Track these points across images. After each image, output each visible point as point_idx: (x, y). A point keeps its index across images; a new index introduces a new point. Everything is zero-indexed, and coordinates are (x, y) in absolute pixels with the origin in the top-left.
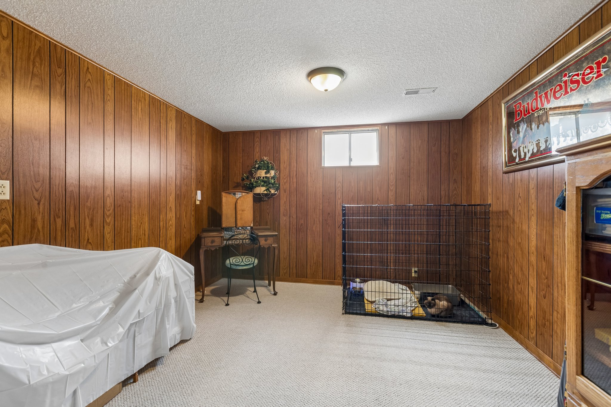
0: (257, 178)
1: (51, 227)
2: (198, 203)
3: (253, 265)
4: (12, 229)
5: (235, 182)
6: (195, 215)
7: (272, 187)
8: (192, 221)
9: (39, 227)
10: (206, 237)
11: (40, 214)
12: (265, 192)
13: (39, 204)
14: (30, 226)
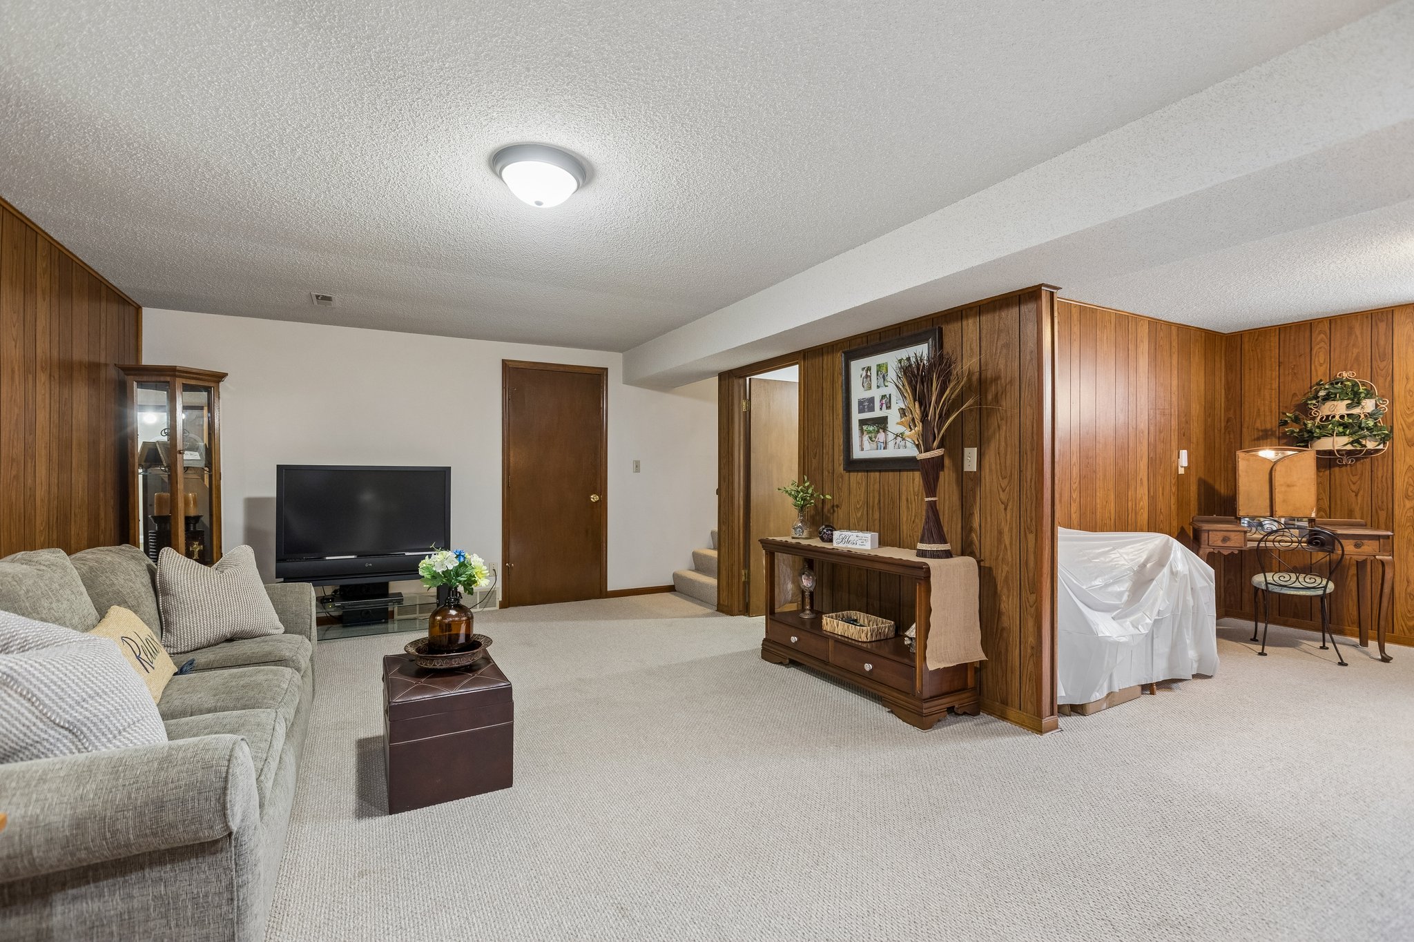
0: (1323, 417)
2: (1181, 471)
3: (1325, 591)
5: (1257, 429)
6: (1176, 493)
7: (1370, 436)
8: (1172, 504)
10: (1212, 530)
12: (1349, 447)
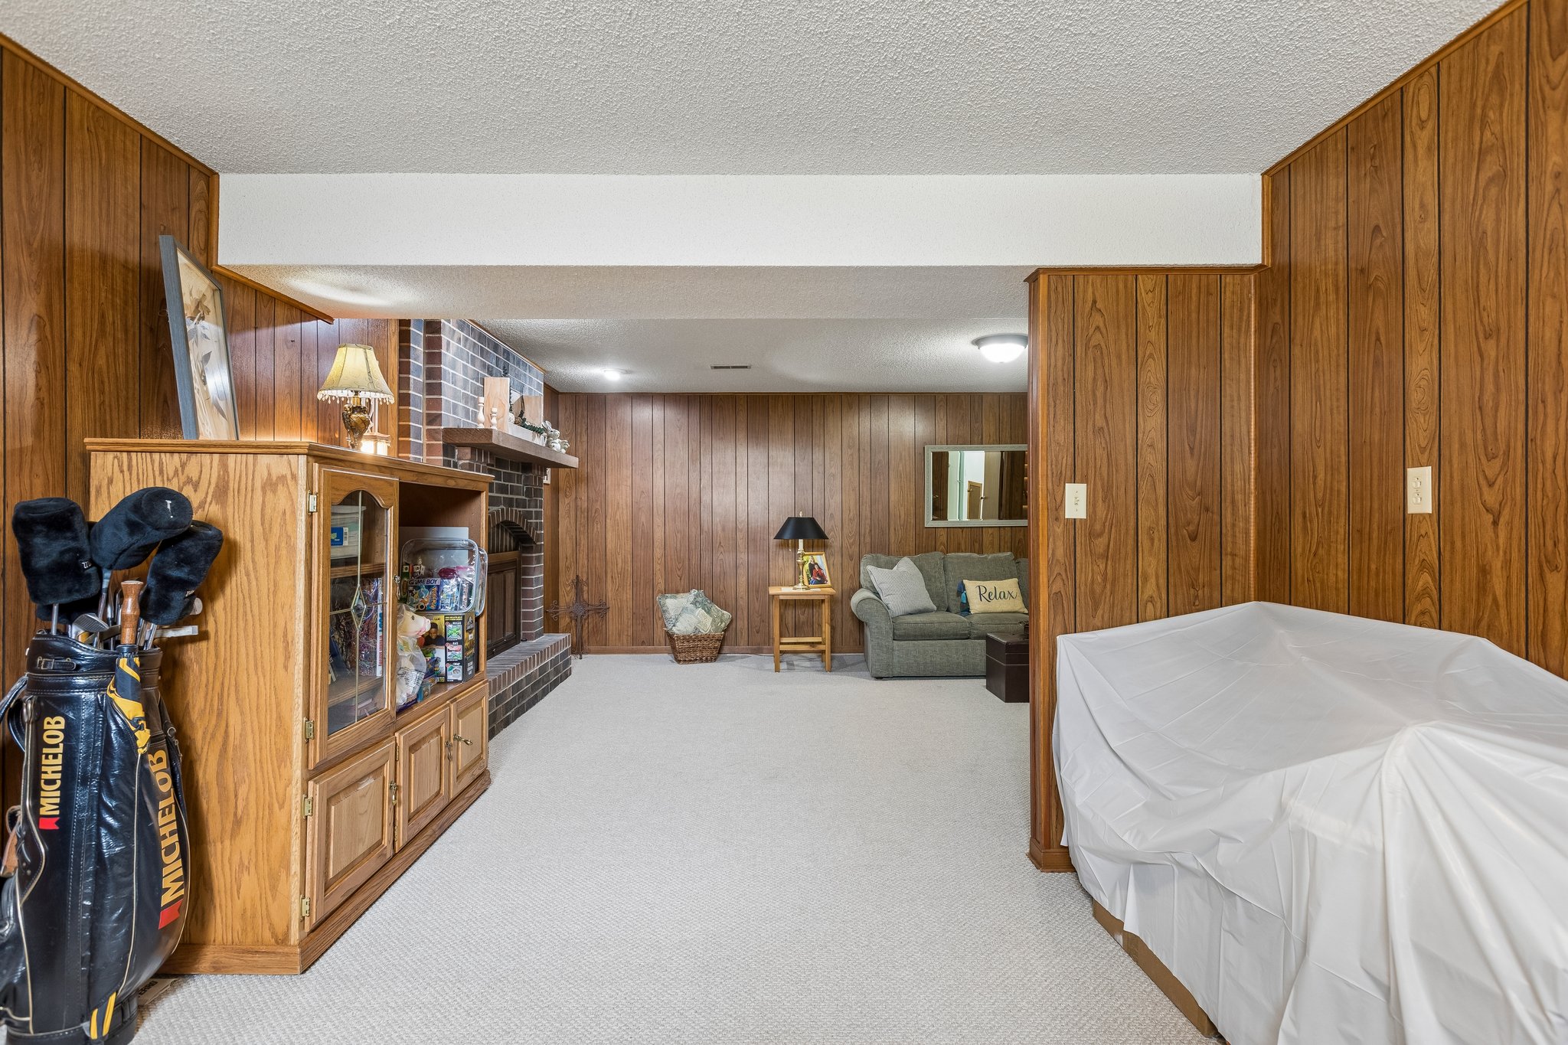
1: (1530, 596)
4: (1437, 587)
9: (1497, 593)
11: (1498, 554)
13: (1495, 523)
14: (1474, 584)
